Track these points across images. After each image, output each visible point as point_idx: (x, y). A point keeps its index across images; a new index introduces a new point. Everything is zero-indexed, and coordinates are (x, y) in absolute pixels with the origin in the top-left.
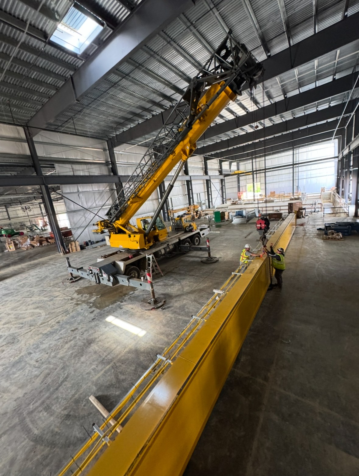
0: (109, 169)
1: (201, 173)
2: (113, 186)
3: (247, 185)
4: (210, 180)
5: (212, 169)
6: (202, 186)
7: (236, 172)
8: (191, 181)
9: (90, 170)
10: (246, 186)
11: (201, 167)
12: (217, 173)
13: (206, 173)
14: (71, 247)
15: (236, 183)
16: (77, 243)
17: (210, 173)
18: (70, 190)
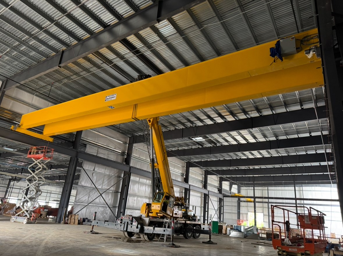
0: (123, 158)
1: (200, 185)
2: (121, 175)
3: (249, 213)
4: (208, 195)
5: (211, 185)
6: (200, 199)
7: (237, 194)
8: (189, 190)
9: (109, 156)
10: (247, 214)
11: (201, 179)
12: (216, 191)
13: (205, 186)
14: (70, 219)
15: (236, 208)
16: (76, 217)
17: (209, 188)
18: (89, 168)
